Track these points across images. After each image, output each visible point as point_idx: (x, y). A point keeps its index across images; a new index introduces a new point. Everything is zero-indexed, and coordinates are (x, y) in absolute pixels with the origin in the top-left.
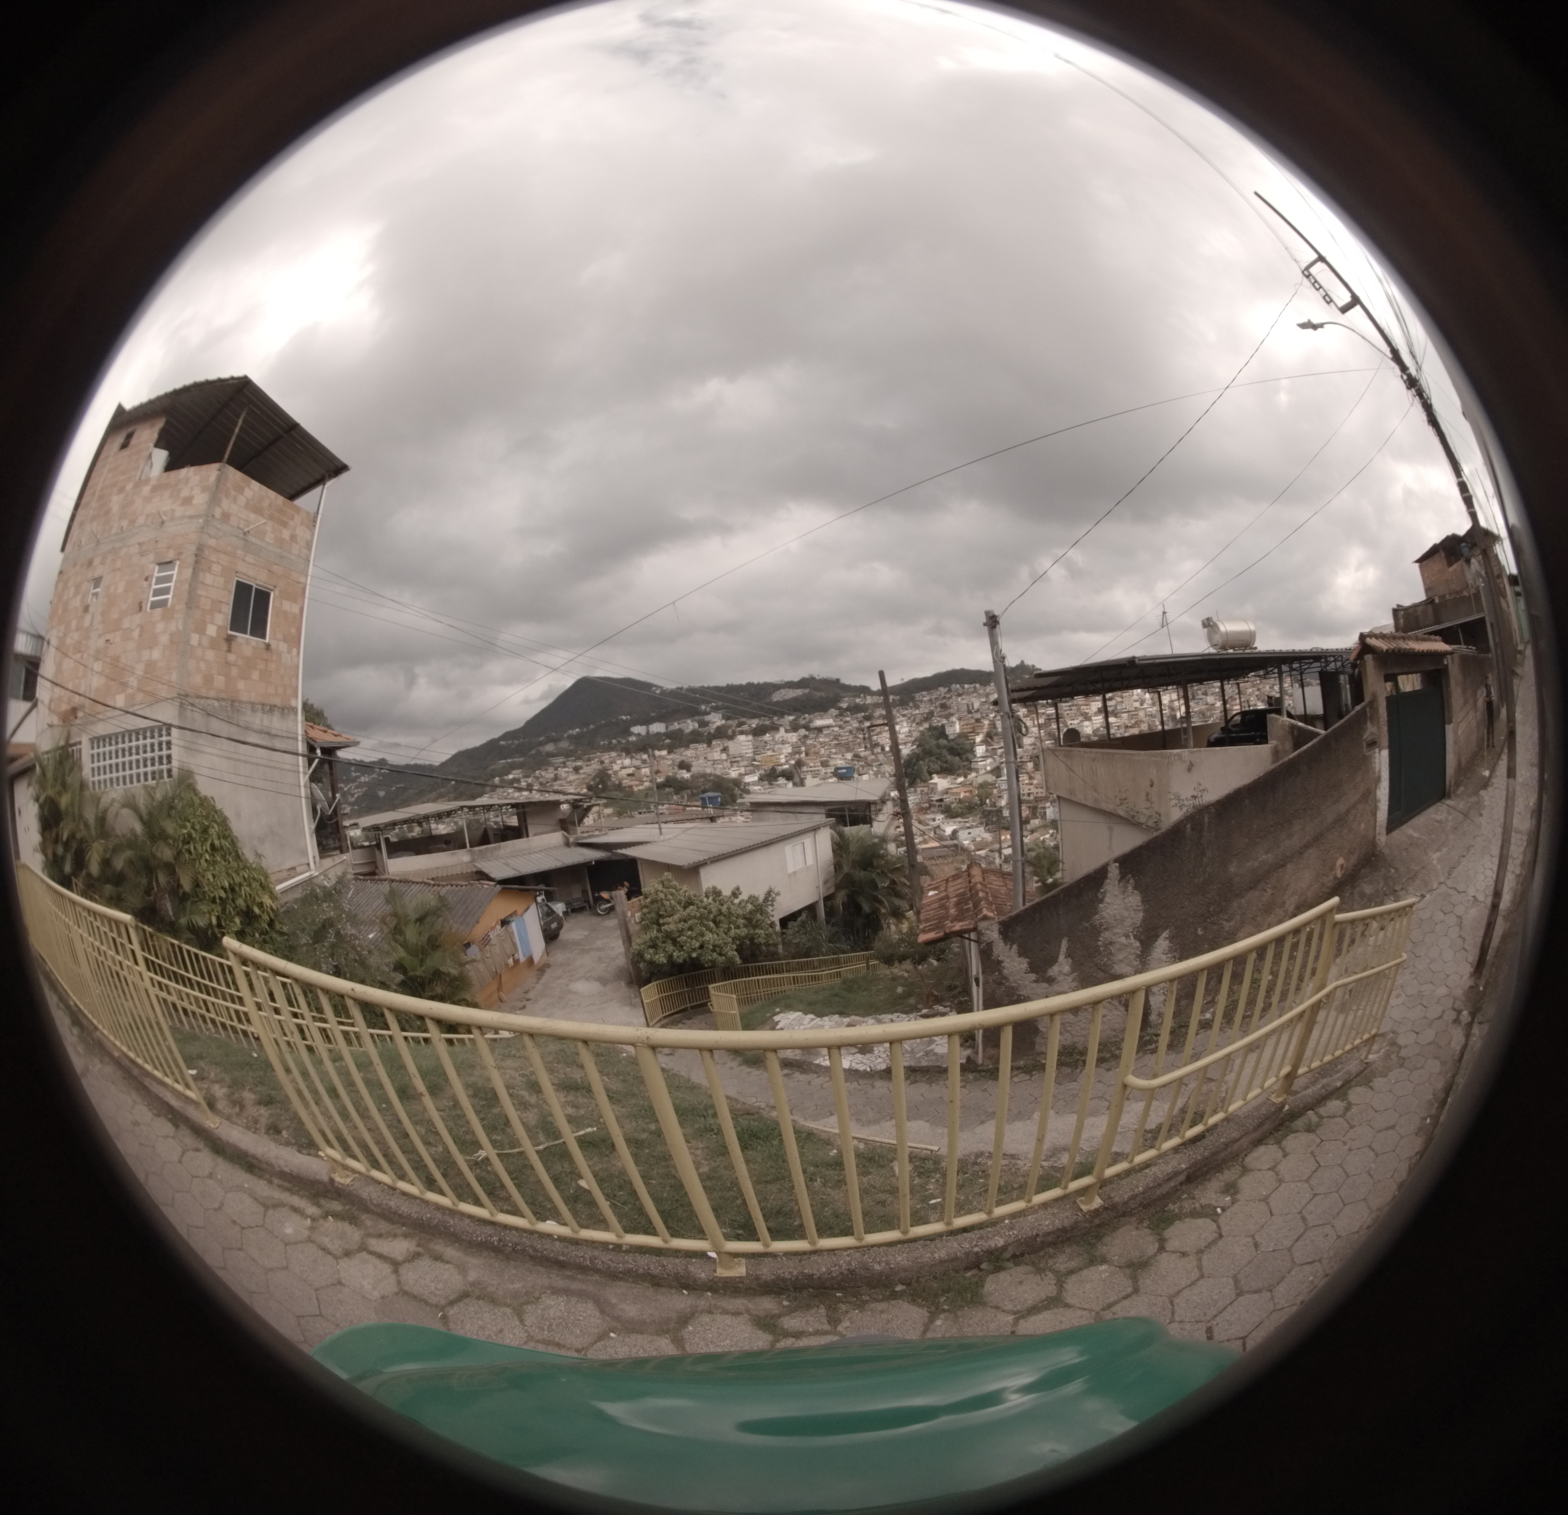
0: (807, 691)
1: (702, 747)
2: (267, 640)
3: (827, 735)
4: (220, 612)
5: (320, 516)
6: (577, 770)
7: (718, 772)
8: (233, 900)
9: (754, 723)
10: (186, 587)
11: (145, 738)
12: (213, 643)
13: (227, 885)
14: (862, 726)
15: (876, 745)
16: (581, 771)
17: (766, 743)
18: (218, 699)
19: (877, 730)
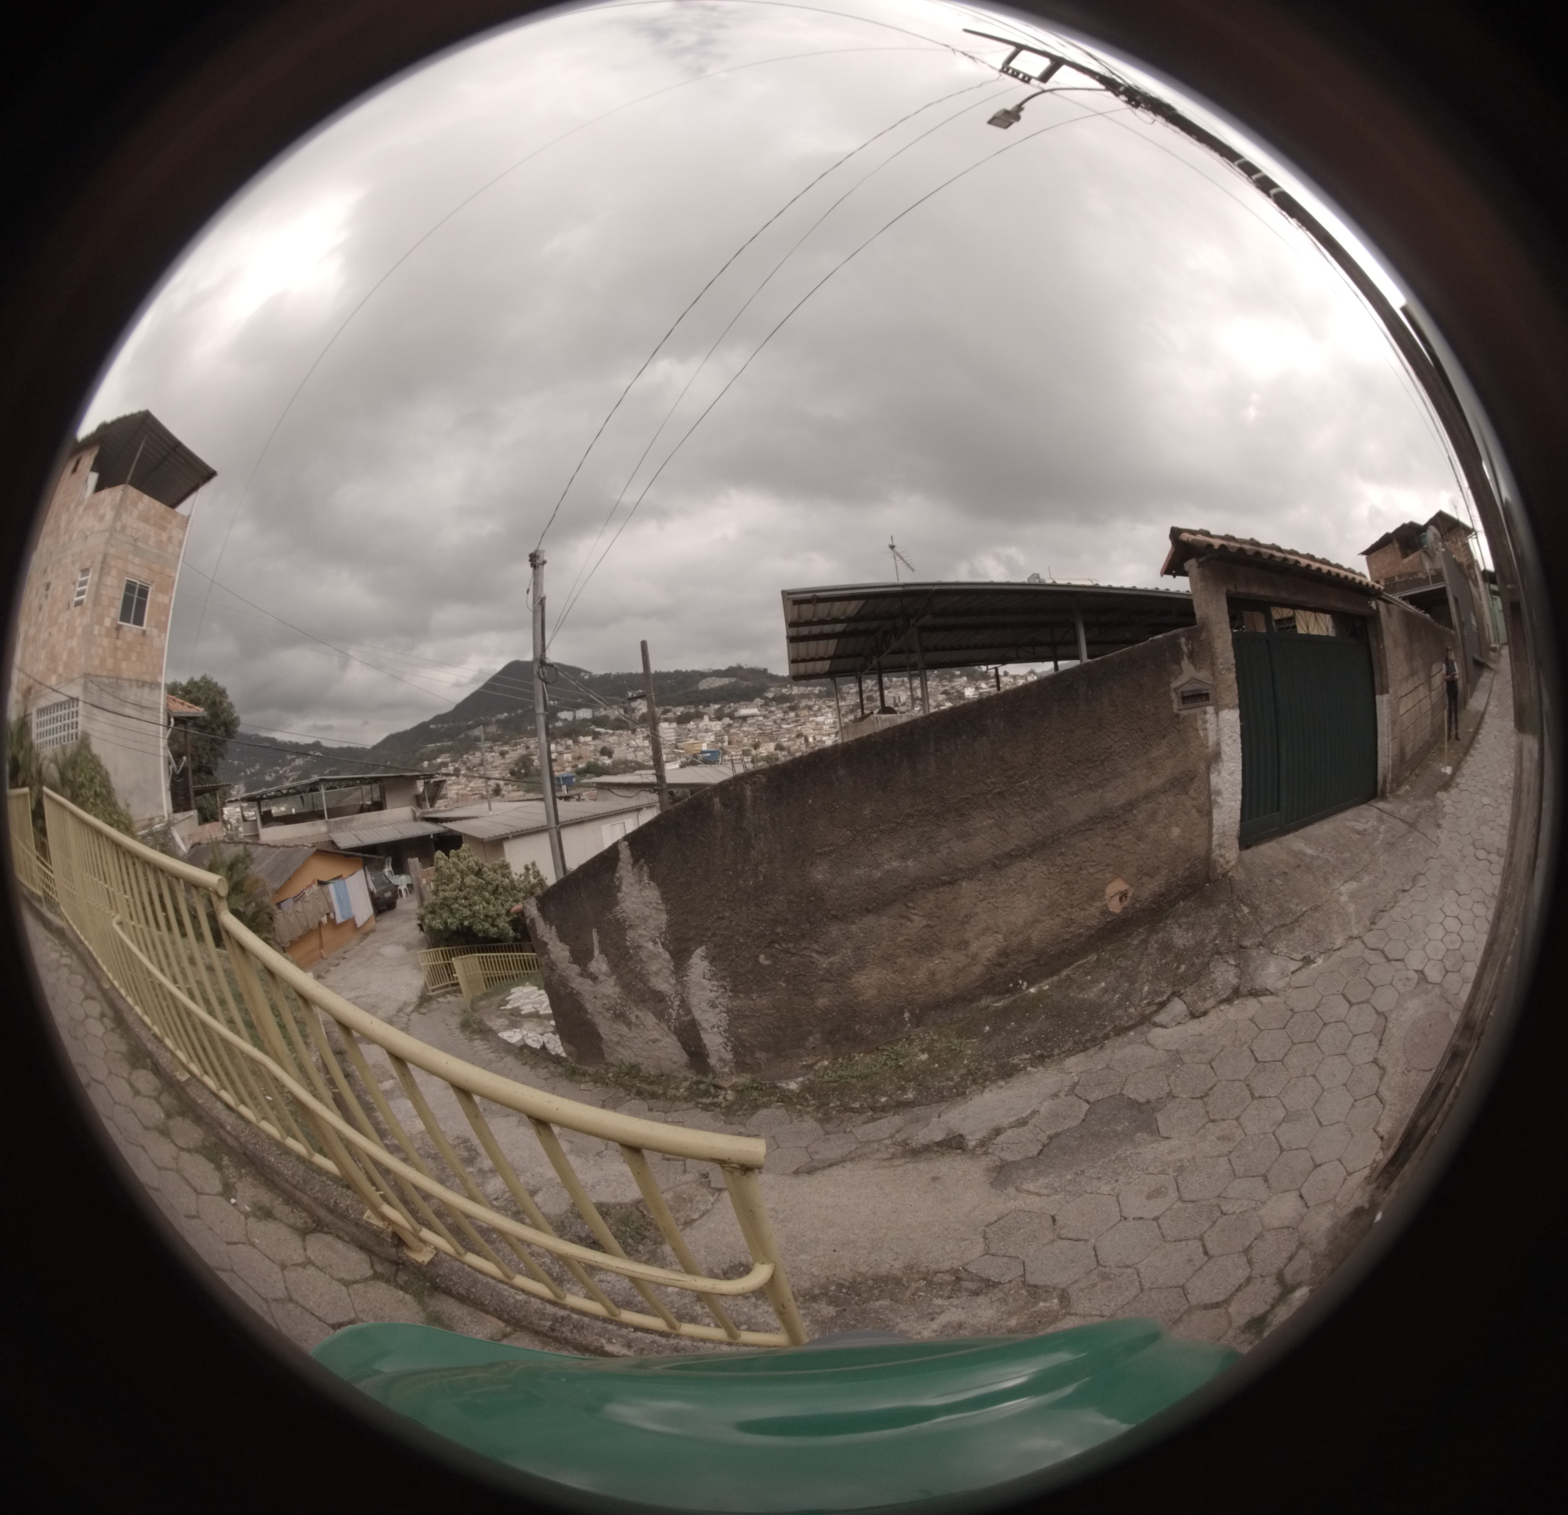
0: (733, 680)
1: (626, 733)
2: (144, 628)
3: (751, 725)
4: (113, 606)
5: (191, 519)
6: (503, 754)
7: (639, 759)
9: (679, 710)
10: (94, 589)
11: (61, 710)
12: (108, 632)
14: (787, 717)
15: (799, 735)
16: (507, 756)
17: (689, 730)
18: (108, 677)
19: (802, 721)
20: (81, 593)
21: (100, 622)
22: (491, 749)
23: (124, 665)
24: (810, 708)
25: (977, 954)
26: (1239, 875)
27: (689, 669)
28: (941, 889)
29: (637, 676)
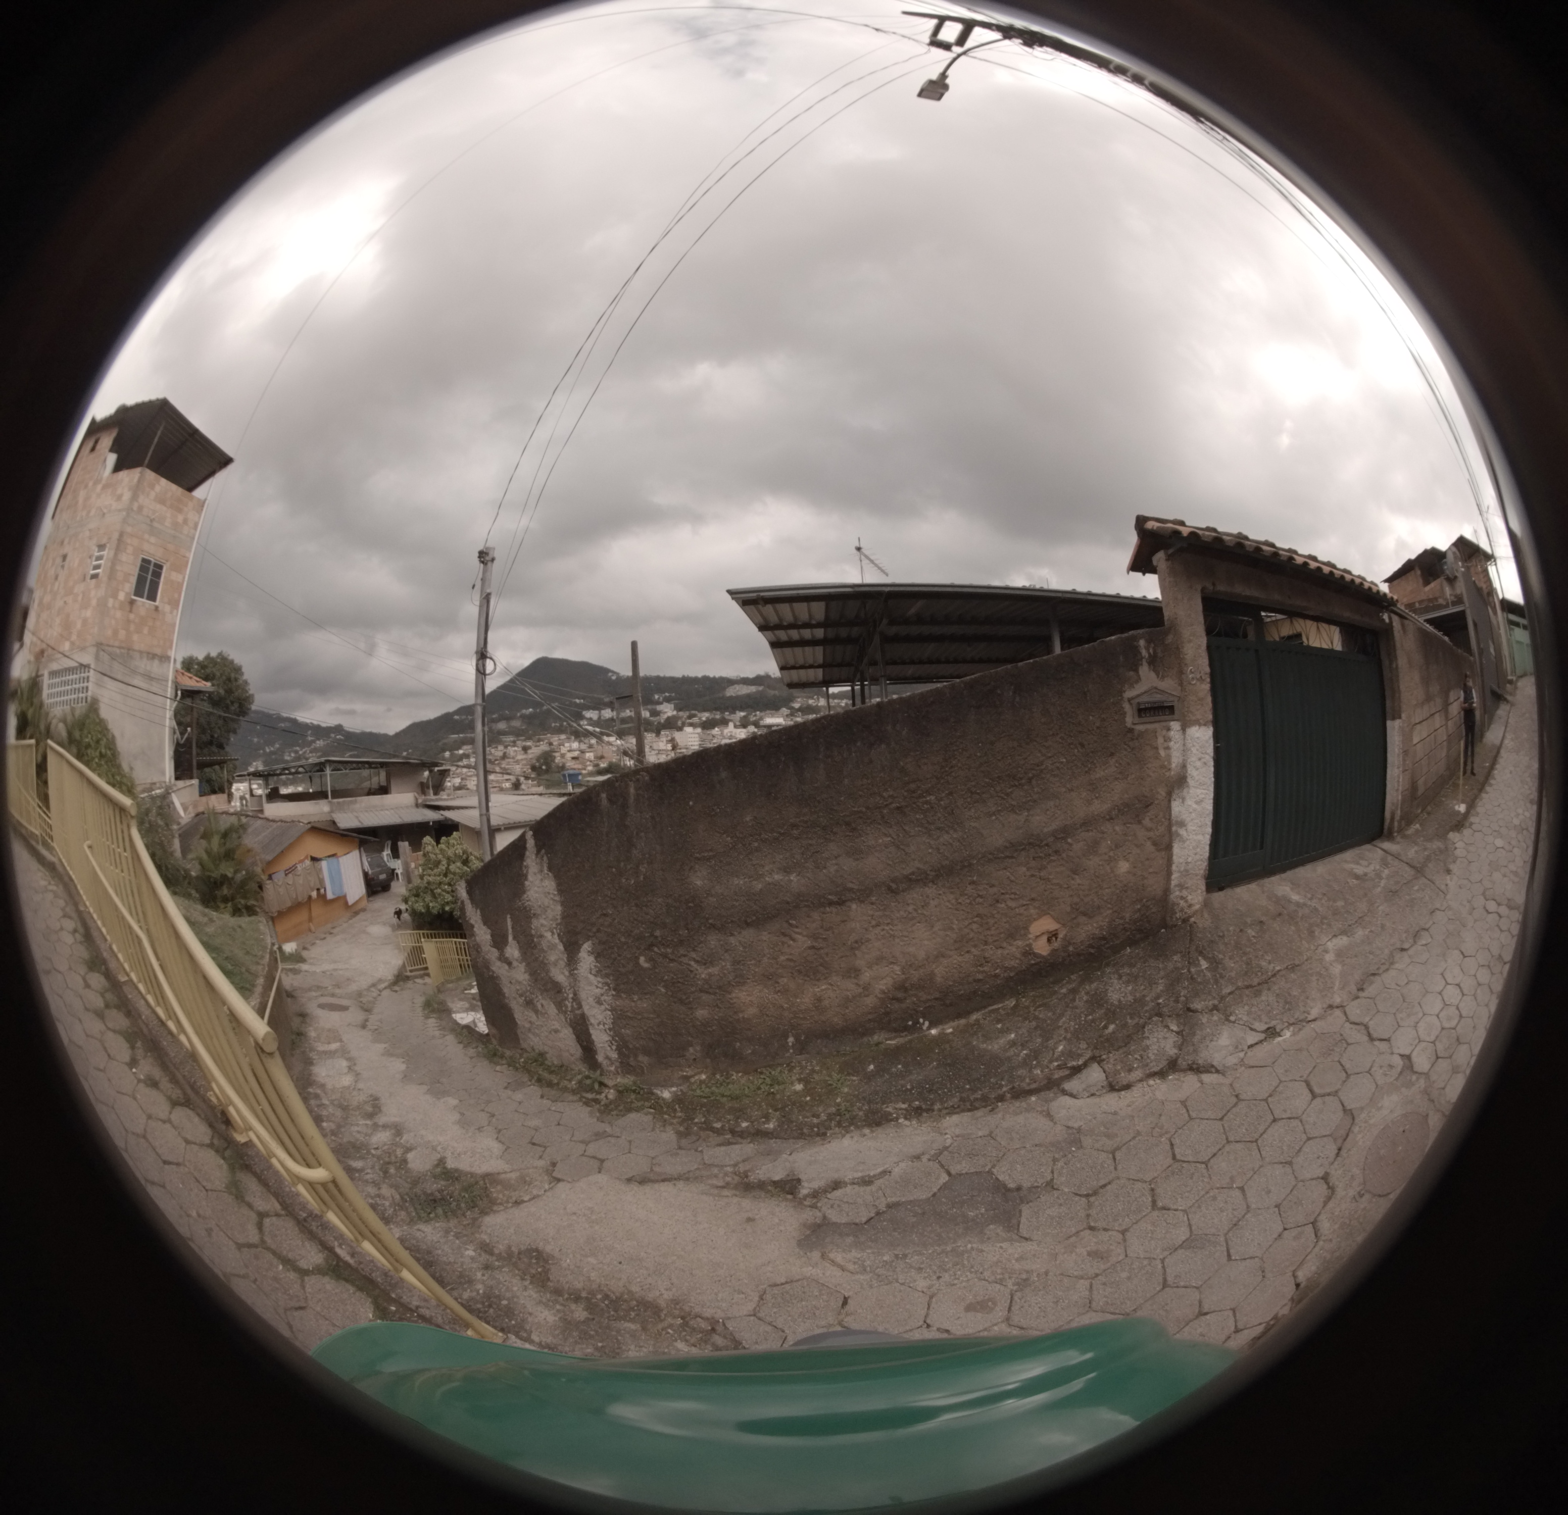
0: (761, 688)
1: (650, 736)
2: (157, 603)
4: (129, 581)
5: (207, 502)
6: (525, 749)
9: (705, 716)
10: (110, 563)
11: (76, 674)
12: (121, 606)
16: (529, 751)
17: (714, 736)
18: (120, 648)
20: (97, 567)
21: (115, 596)
22: (514, 744)
23: (135, 637)
25: (869, 984)
26: (1204, 922)
27: (717, 676)
28: (828, 909)
29: (664, 679)
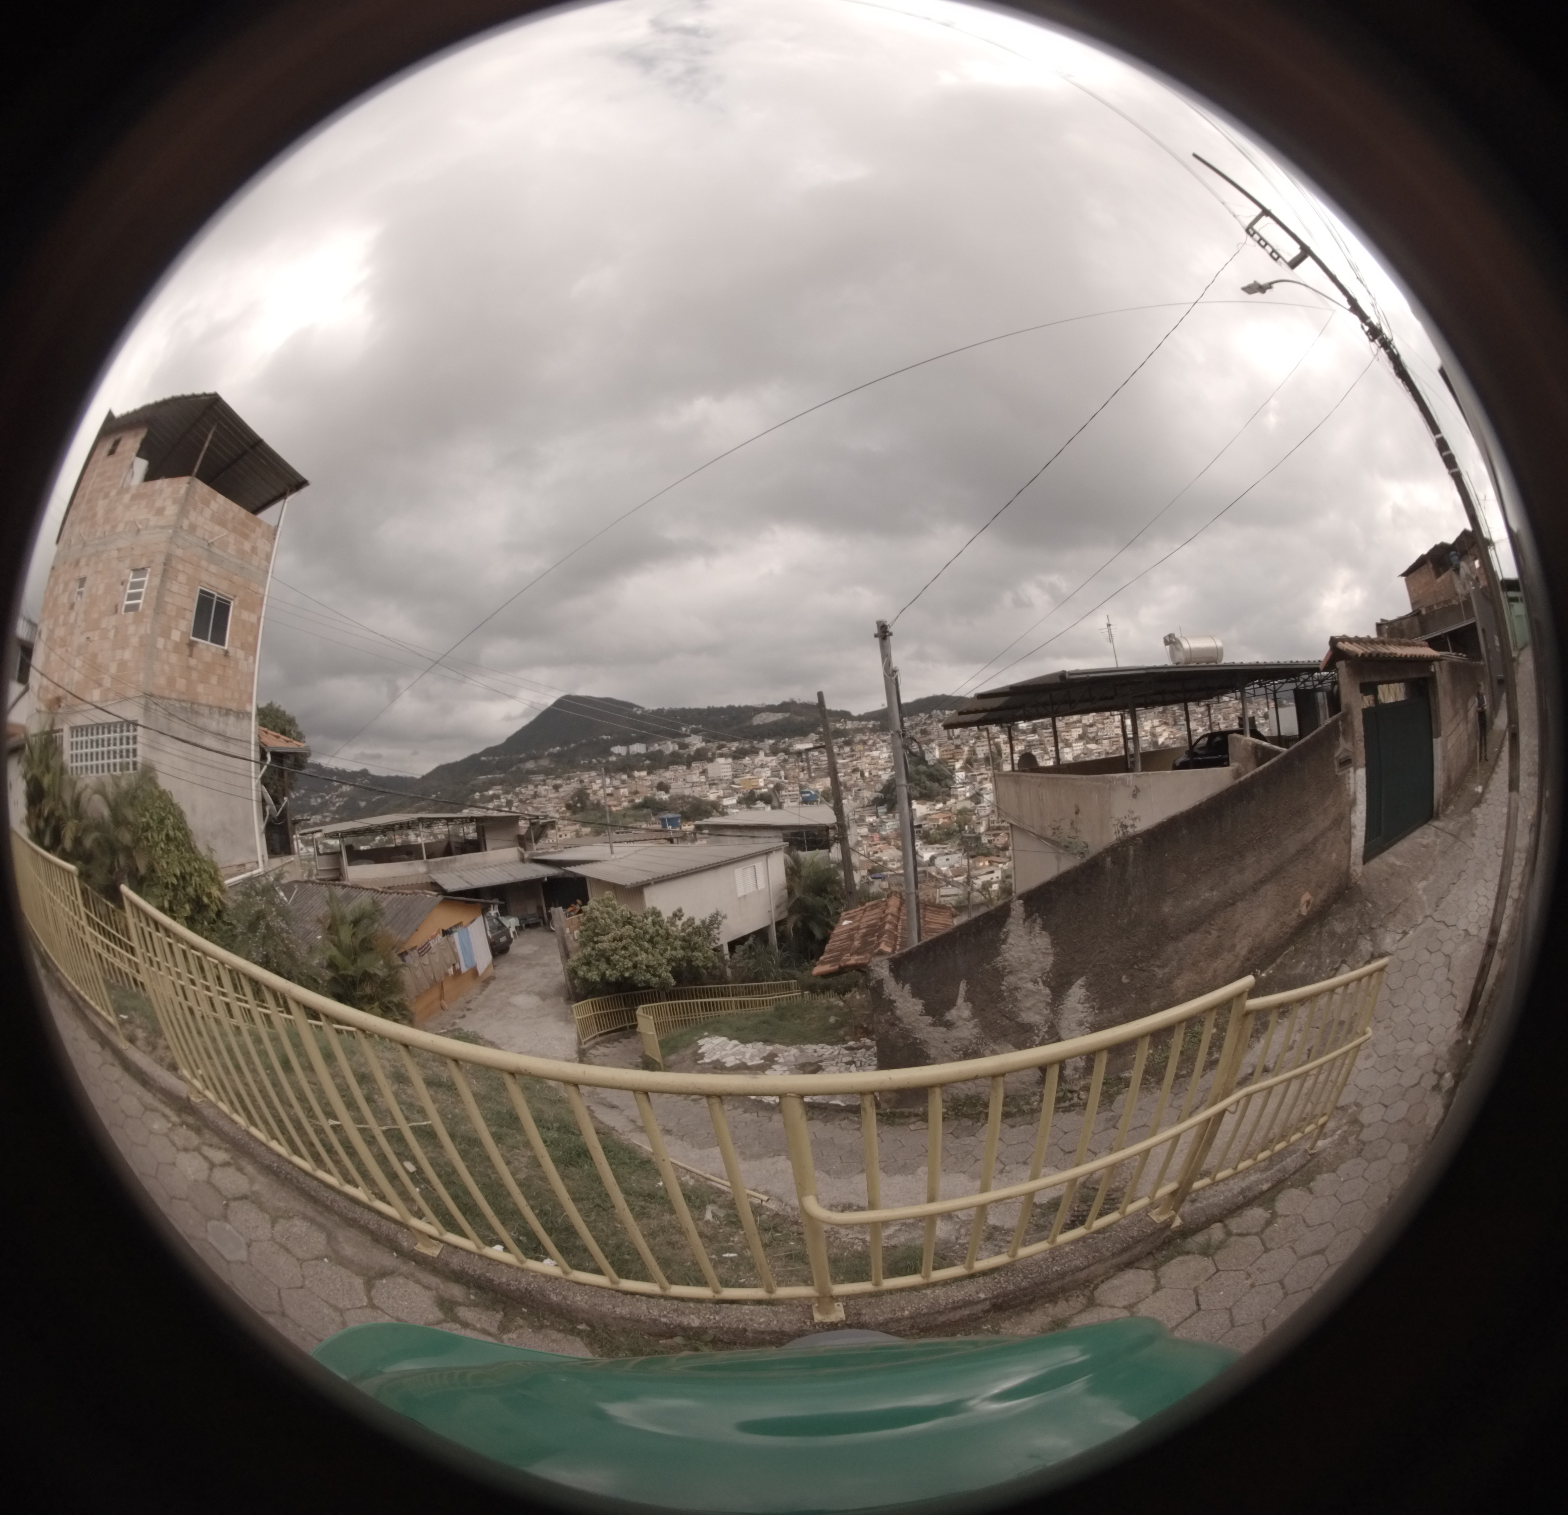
0: (787, 715)
1: (682, 769)
2: (226, 647)
3: (806, 760)
4: (184, 618)
5: (279, 529)
6: (556, 788)
7: (697, 795)
8: (184, 888)
9: (734, 746)
10: (155, 593)
11: (109, 732)
12: (177, 648)
13: (178, 873)
14: (842, 751)
15: (855, 770)
16: (561, 790)
17: (745, 766)
18: (179, 701)
19: (858, 755)
20: (134, 597)
21: (166, 634)
22: (544, 782)
23: (200, 688)
24: (864, 743)
26: (1363, 883)
27: (742, 705)
29: (690, 710)
